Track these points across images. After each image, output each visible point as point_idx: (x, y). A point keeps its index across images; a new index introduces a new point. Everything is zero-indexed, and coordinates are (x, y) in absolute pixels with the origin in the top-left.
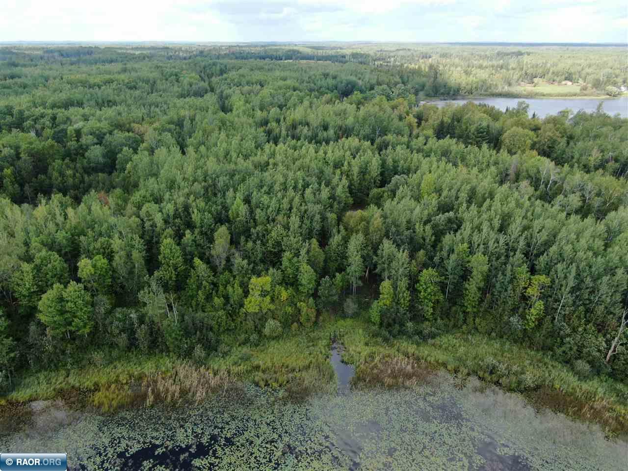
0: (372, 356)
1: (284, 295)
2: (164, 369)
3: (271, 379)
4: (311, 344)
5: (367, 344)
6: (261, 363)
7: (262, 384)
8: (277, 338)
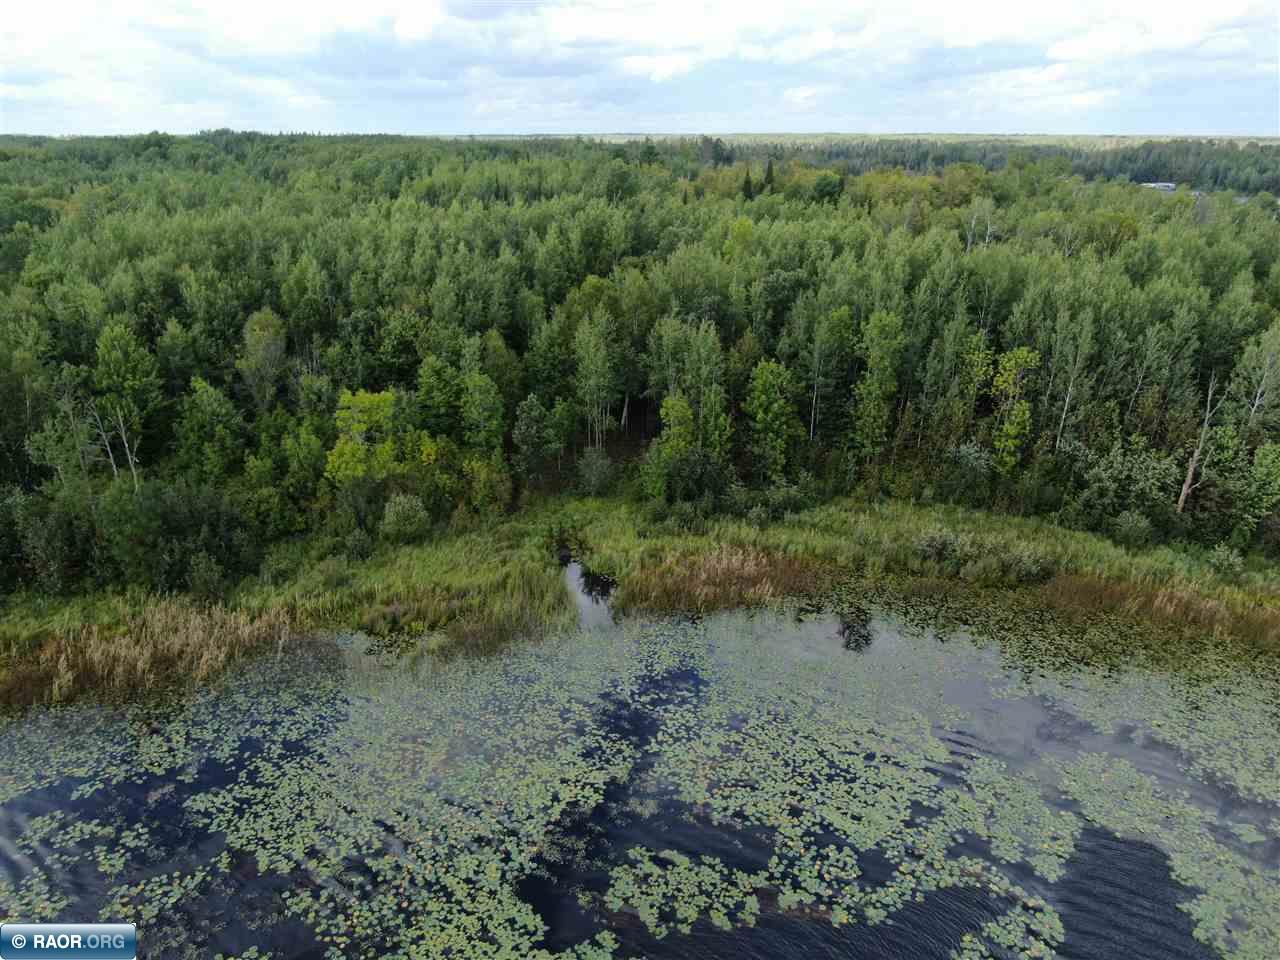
0: (656, 555)
1: (429, 448)
2: (106, 619)
3: (405, 614)
4: (505, 544)
5: (642, 535)
6: (378, 587)
7: (383, 626)
8: (416, 539)
